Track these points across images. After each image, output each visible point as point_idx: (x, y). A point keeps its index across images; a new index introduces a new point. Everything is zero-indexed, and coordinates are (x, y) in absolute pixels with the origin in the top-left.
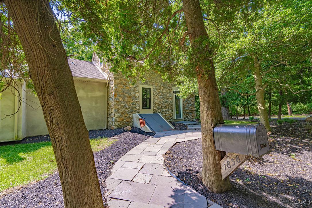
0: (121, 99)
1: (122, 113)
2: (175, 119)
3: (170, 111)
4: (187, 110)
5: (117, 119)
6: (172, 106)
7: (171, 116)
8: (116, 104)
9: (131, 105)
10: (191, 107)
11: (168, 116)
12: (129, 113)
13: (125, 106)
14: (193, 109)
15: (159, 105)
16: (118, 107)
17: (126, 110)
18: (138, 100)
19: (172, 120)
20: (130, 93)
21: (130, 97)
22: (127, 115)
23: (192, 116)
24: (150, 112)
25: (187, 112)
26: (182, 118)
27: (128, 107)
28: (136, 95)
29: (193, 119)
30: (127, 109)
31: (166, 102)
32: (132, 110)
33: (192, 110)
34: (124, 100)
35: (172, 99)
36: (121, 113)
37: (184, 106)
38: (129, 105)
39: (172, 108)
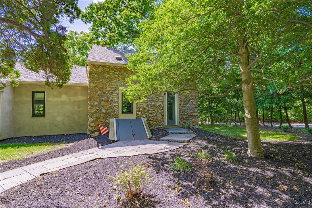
0: (96, 103)
1: (97, 118)
2: (167, 125)
3: (160, 116)
4: (184, 115)
5: (91, 123)
6: (163, 110)
7: (160, 122)
8: (91, 108)
9: (108, 110)
10: (190, 112)
11: (156, 122)
12: (106, 118)
13: (101, 110)
14: (194, 114)
15: (145, 109)
16: (92, 112)
17: (103, 115)
18: (117, 104)
19: (162, 126)
20: (108, 97)
21: (107, 101)
22: (103, 120)
23: (193, 122)
24: (133, 116)
25: (185, 117)
26: (176, 124)
27: (104, 111)
28: (115, 98)
29: (194, 125)
30: (103, 113)
31: (154, 106)
32: (109, 115)
33: (193, 115)
34: (100, 104)
35: (163, 102)
36: (96, 117)
37: (180, 109)
38: (105, 110)
39: (163, 113)
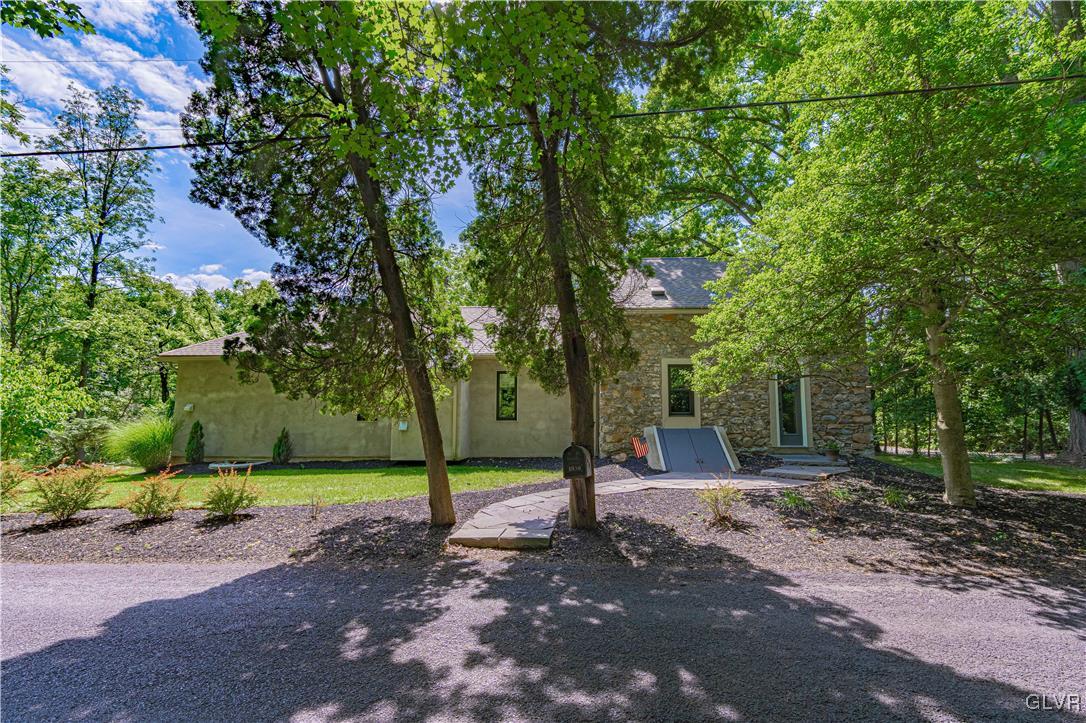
0: (616, 394)
1: (619, 425)
2: (779, 445)
3: (761, 422)
4: (829, 421)
5: (607, 436)
6: (766, 410)
7: (761, 438)
8: (606, 404)
9: (639, 408)
10: (846, 413)
11: (752, 437)
12: (636, 425)
13: (625, 409)
14: (858, 419)
15: (721, 406)
16: (609, 412)
17: (628, 418)
18: (658, 396)
19: (766, 448)
20: (638, 380)
21: (638, 389)
22: (630, 430)
23: (855, 441)
24: (692, 423)
25: (830, 426)
26: (805, 444)
27: (632, 411)
28: (654, 383)
29: (858, 450)
30: (630, 415)
31: (745, 398)
32: (643, 420)
33: (854, 423)
34: (623, 394)
35: (767, 389)
36: (616, 424)
37: (814, 407)
38: (634, 408)
39: (768, 415)
